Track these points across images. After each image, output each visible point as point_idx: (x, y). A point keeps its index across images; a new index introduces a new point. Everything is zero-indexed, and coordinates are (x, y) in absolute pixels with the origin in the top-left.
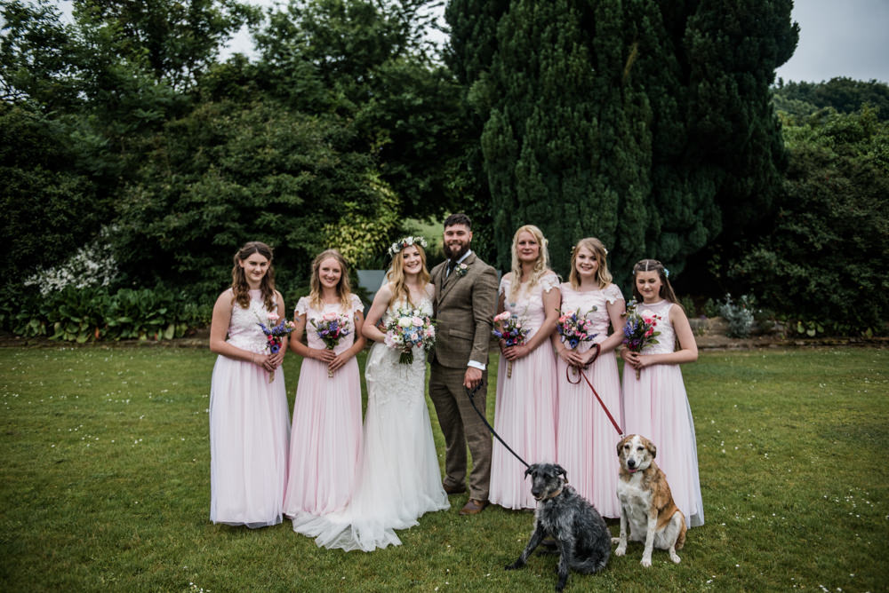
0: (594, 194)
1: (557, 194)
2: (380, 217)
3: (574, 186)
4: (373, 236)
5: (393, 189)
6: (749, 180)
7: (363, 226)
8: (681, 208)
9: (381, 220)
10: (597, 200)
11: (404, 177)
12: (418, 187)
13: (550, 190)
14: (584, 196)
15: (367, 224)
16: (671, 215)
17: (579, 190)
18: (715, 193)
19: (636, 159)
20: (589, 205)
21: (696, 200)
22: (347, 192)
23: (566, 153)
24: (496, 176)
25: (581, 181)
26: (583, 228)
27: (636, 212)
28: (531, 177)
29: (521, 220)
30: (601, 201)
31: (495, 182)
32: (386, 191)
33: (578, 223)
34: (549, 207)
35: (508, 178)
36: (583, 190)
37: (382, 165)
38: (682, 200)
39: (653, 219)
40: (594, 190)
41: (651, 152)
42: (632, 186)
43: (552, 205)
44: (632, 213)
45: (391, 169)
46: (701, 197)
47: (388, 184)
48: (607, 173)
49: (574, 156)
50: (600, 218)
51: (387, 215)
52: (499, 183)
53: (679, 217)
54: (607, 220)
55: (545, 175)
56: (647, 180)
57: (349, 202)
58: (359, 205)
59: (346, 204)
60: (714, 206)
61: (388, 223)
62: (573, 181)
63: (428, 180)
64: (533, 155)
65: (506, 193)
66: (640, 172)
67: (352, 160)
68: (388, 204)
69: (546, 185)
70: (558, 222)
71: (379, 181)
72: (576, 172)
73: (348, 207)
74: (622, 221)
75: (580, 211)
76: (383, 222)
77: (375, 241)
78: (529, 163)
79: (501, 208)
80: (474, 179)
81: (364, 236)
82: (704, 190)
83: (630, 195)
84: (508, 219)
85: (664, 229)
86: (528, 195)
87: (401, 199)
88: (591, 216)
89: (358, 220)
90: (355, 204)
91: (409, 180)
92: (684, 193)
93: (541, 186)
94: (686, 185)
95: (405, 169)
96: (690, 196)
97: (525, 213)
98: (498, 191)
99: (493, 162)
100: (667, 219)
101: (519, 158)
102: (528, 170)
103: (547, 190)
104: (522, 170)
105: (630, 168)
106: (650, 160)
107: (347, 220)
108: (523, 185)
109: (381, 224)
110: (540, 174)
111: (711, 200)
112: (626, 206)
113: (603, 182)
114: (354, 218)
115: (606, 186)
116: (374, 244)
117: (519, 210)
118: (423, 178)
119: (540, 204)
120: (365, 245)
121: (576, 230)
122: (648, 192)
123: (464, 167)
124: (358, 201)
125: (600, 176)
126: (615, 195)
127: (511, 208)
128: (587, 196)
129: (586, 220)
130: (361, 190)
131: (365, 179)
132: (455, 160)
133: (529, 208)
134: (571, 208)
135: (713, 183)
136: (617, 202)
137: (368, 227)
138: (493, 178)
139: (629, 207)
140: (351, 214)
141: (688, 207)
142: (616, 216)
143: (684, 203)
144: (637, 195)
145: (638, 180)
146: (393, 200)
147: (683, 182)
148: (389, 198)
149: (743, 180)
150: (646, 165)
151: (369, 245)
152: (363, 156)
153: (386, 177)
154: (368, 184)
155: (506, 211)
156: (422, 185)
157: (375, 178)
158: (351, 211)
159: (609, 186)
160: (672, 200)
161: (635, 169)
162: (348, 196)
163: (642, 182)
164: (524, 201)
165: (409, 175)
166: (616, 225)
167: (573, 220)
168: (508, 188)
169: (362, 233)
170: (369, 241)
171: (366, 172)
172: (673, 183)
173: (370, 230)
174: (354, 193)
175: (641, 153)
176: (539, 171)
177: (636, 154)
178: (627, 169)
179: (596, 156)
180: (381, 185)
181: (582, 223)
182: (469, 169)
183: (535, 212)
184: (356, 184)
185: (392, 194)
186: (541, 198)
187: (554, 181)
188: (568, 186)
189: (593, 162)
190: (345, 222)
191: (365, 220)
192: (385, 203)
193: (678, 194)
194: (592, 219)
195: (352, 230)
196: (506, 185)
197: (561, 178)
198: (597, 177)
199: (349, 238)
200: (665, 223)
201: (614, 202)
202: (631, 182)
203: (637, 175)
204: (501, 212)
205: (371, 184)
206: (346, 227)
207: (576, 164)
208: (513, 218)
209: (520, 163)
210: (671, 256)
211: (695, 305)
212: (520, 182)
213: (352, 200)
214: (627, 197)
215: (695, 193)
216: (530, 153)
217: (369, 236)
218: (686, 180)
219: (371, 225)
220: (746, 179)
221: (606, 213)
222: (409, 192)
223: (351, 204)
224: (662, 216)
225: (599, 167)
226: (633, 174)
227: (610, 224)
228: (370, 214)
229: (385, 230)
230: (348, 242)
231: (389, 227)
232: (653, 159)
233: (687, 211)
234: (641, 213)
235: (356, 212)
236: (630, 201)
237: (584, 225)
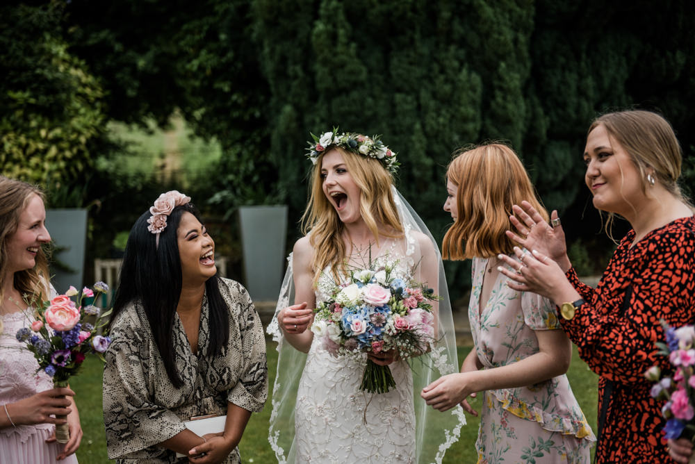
0: (442, 77)
1: (380, 78)
2: (71, 117)
3: (411, 64)
4: (61, 150)
5: (91, 71)
6: (679, 54)
7: (43, 133)
8: (574, 100)
9: (75, 122)
10: (447, 88)
11: (111, 49)
12: (134, 66)
13: (370, 72)
14: (425, 82)
15: (50, 129)
16: (560, 111)
17: (418, 72)
18: (626, 76)
19: (510, 20)
20: (434, 95)
21: (599, 88)
22: (12, 73)
23: (396, 9)
24: (278, 48)
25: (421, 56)
26: (426, 134)
27: (511, 106)
28: (340, 48)
29: (322, 121)
30: (455, 88)
31: (277, 58)
32: (79, 73)
33: (418, 126)
34: (370, 100)
35: (299, 51)
36: (424, 71)
37: (71, 30)
38: (579, 88)
39: (534, 117)
40: (442, 71)
41: (533, 8)
42: (503, 65)
43: (373, 97)
44: (504, 108)
45: (86, 37)
46: (606, 82)
47: (83, 63)
48: (462, 43)
49: (410, 14)
50: (453, 117)
51: (84, 115)
52: (284, 60)
53: (574, 116)
54: (465, 120)
55: (361, 47)
56: (526, 54)
57: (16, 91)
58: (36, 97)
59: (11, 94)
60: (624, 96)
61: (87, 127)
62: (408, 56)
63: (150, 55)
64: (341, 12)
65: (296, 77)
66: (516, 41)
67: (18, 18)
68: (84, 96)
69: (365, 64)
70: (384, 125)
71: (67, 57)
72: (412, 41)
73: (14, 101)
74: (488, 122)
75: (419, 107)
76: (78, 127)
77: (64, 159)
78: (335, 26)
79: (285, 101)
80: (230, 55)
81: (46, 151)
82: (611, 72)
83: (500, 79)
84: (300, 119)
85: (552, 135)
86: (335, 80)
87: (105, 88)
88: (439, 115)
89: (34, 124)
90: (27, 95)
91: (118, 54)
92: (581, 77)
93: (355, 64)
94: (583, 64)
95: (111, 37)
96: (590, 81)
97: (329, 110)
98: (281, 74)
99: (272, 24)
100: (555, 119)
101: (317, 17)
102: (334, 37)
103: (364, 69)
104: (323, 37)
105: (500, 33)
106: (532, 22)
107: (13, 123)
108: (325, 62)
109: (74, 130)
110: (353, 45)
111: (620, 87)
112: (494, 97)
113: (457, 58)
114: (27, 120)
115: (462, 64)
116: (62, 164)
117: (318, 105)
118: (142, 51)
119: (355, 95)
120: (47, 166)
121: (414, 138)
122: (527, 74)
123: (212, 35)
124: (32, 90)
125: (453, 48)
126: (476, 79)
127: (304, 102)
128: (431, 80)
129: (431, 121)
130: (38, 71)
131: (42, 51)
132: (196, 23)
133: (336, 102)
134: (405, 102)
135: (624, 61)
136: (479, 90)
137: (51, 135)
138: (272, 51)
139: (499, 100)
140: (19, 113)
141: (588, 99)
142: (478, 116)
143: (581, 93)
144: (512, 79)
145: (513, 55)
146: (93, 89)
147: (578, 58)
148: (85, 85)
149: (669, 54)
150: (526, 31)
151: (54, 167)
152: (39, 11)
153: (80, 52)
154: (49, 61)
155: (297, 107)
156: (141, 63)
157: (60, 50)
158: (20, 107)
159: (466, 65)
160: (563, 88)
161: (508, 35)
162: (15, 81)
163: (520, 59)
164: (328, 90)
165: (118, 47)
166: (479, 128)
167: (408, 121)
168: (298, 69)
169: (41, 146)
170: (54, 160)
171: (44, 41)
172: (562, 60)
173: (56, 141)
174: (24, 77)
175: (518, 9)
176: (352, 39)
177: (510, 11)
178: (496, 36)
179: (446, 14)
180: (71, 64)
181: (423, 126)
182: (223, 37)
183: (345, 108)
184: (29, 60)
185: (90, 79)
186: (356, 85)
187: (375, 57)
188: (399, 65)
189: (440, 25)
190: (9, 126)
191: (47, 123)
192: (78, 94)
193: (572, 78)
194: (441, 120)
195: (23, 139)
196: (295, 63)
197: (387, 51)
198: (447, 50)
199: (17, 153)
200: (552, 124)
201: (474, 90)
202: (503, 57)
203: (511, 45)
204: (288, 109)
205: (54, 61)
206: (11, 135)
207: (413, 28)
208: (308, 119)
209: (320, 26)
210: (560, 177)
211: (589, 256)
212: (320, 58)
213: (21, 87)
214: (496, 83)
215: (598, 77)
216: (336, 9)
217: (53, 151)
218: (584, 56)
219: (58, 131)
220: (674, 53)
221: (463, 109)
222: (119, 76)
223: (19, 95)
224: (546, 113)
225: (450, 33)
226: (505, 44)
227: (470, 127)
228: (55, 113)
229: (83, 139)
230: (16, 162)
231: (89, 135)
232: (535, 19)
233: (585, 104)
234: (518, 107)
235: (29, 109)
236: (501, 89)
237: (428, 129)
